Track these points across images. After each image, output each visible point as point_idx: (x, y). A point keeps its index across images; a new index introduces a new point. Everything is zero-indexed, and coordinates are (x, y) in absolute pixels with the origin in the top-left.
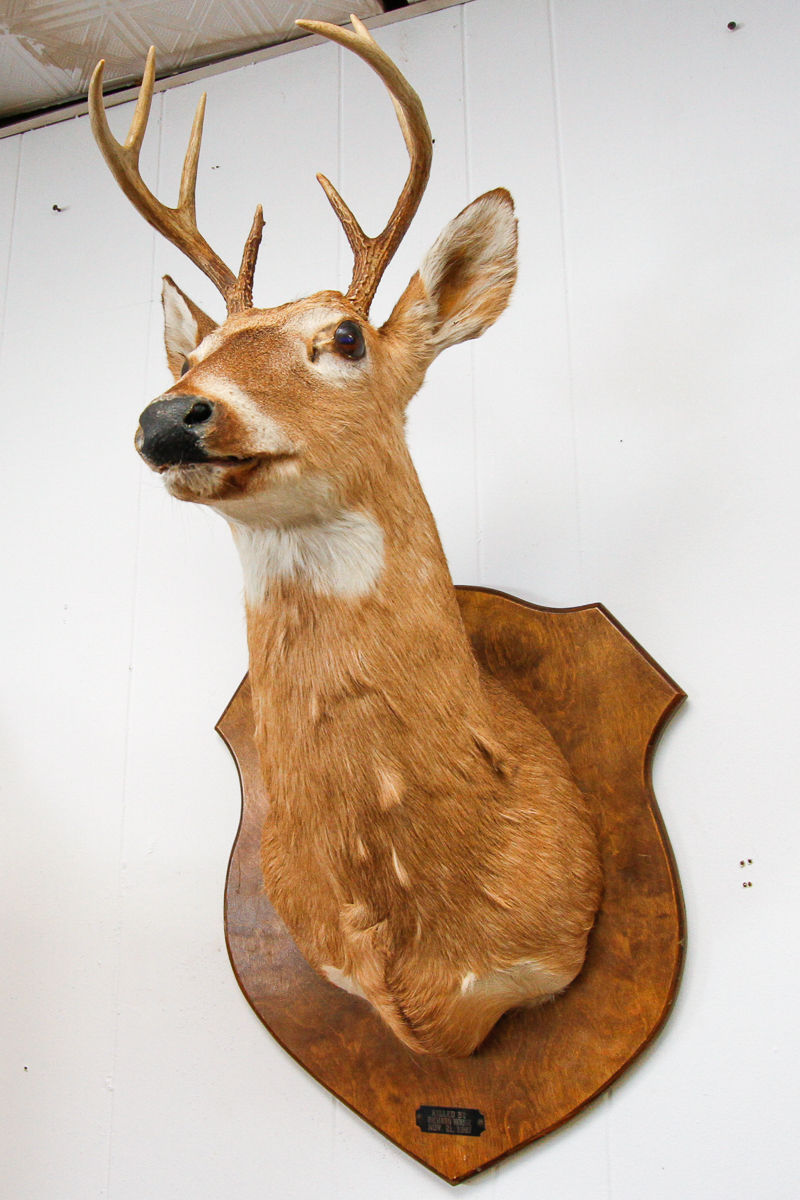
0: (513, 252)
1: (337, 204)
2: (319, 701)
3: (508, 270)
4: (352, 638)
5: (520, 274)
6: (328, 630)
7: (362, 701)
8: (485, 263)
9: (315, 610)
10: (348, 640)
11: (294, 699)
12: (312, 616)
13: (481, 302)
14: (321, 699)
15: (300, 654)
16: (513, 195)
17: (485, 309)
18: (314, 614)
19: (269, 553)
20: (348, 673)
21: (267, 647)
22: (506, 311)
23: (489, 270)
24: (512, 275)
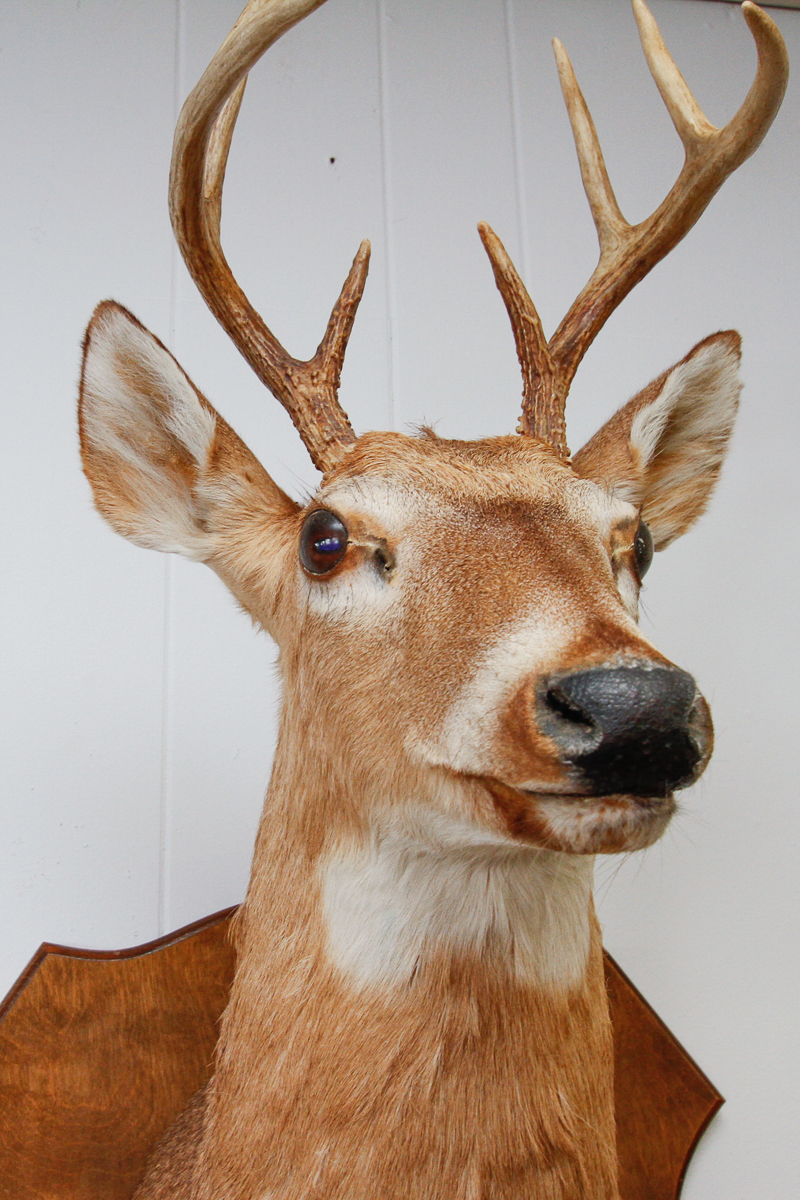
0: (727, 432)
1: (507, 285)
2: (483, 1176)
3: (713, 460)
4: (552, 1064)
5: (724, 468)
6: (519, 1050)
7: (548, 1176)
8: (693, 439)
9: (504, 1011)
10: (546, 1067)
11: (432, 1168)
12: (495, 1021)
13: (677, 498)
14: (487, 1173)
15: (462, 1088)
16: (744, 348)
17: (679, 511)
18: (500, 1016)
19: (439, 901)
20: (541, 1126)
21: (393, 1066)
22: (702, 520)
23: (697, 452)
24: (716, 467)
